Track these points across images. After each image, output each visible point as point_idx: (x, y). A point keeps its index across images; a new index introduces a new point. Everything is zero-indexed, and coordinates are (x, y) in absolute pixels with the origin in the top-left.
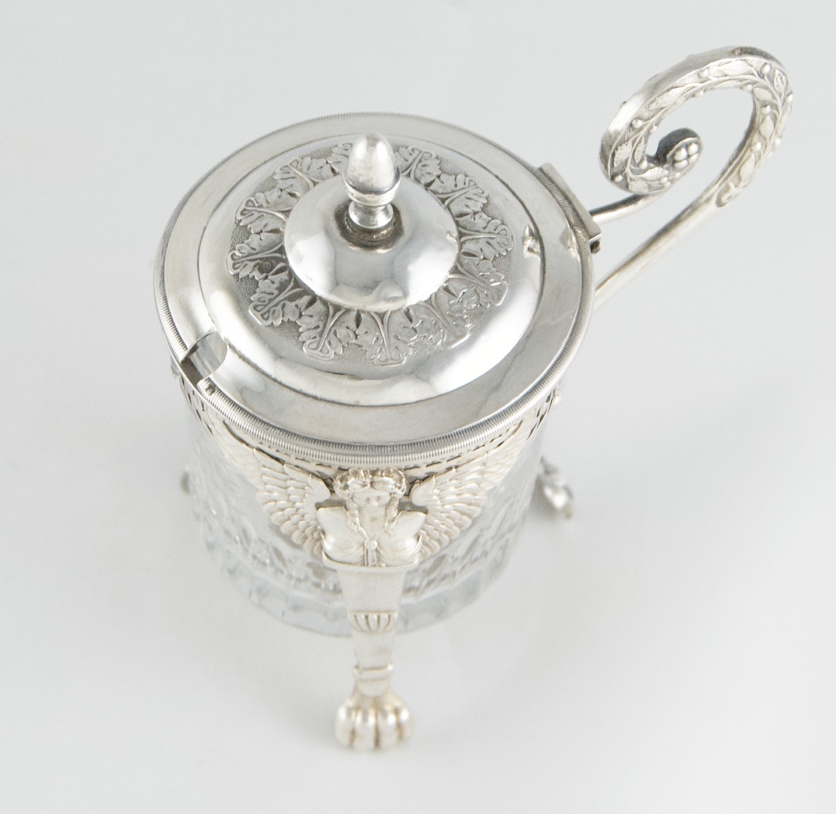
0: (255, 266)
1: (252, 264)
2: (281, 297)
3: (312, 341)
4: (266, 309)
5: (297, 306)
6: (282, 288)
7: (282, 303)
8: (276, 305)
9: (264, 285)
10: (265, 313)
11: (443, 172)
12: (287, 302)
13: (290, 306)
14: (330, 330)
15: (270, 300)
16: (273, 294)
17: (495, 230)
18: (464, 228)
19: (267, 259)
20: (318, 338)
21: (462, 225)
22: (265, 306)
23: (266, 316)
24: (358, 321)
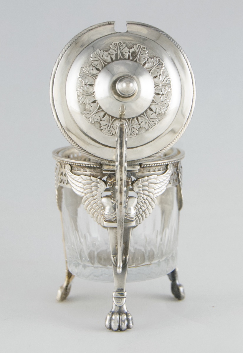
0: (136, 51)
1: (137, 51)
2: (119, 52)
3: (99, 53)
4: (118, 46)
5: (113, 54)
6: (122, 53)
7: (117, 51)
8: (117, 49)
9: (126, 50)
10: (117, 45)
11: (140, 127)
12: (116, 52)
13: (115, 53)
14: (100, 60)
15: (120, 49)
16: (122, 50)
17: (111, 130)
18: (115, 120)
19: (136, 56)
20: (99, 55)
21: (116, 120)
22: (119, 46)
23: (116, 44)
24: (98, 69)
